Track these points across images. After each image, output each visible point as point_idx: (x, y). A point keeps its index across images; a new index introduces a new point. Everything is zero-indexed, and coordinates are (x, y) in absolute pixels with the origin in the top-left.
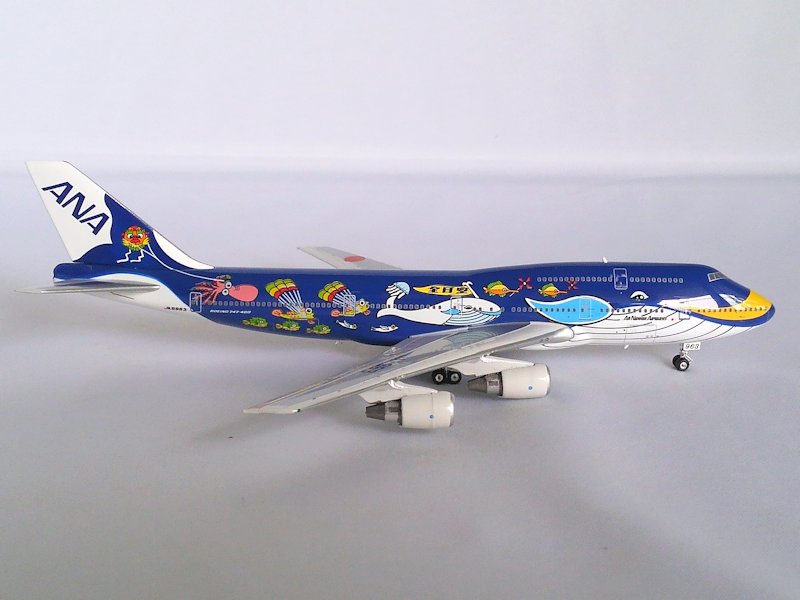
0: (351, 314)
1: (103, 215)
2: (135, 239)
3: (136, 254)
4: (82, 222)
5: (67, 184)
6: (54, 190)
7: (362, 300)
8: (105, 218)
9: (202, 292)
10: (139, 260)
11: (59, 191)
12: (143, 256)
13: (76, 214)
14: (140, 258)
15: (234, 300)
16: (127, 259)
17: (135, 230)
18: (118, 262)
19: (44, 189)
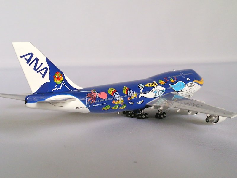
0: (132, 98)
1: (46, 68)
2: (58, 78)
3: (59, 86)
4: (37, 72)
5: (31, 53)
6: (26, 57)
7: (135, 92)
8: (47, 69)
9: (90, 97)
10: (61, 88)
11: (28, 57)
12: (62, 86)
13: (35, 69)
14: (61, 87)
15: (101, 99)
16: (56, 89)
17: (58, 74)
18: (53, 90)
19: (21, 57)
